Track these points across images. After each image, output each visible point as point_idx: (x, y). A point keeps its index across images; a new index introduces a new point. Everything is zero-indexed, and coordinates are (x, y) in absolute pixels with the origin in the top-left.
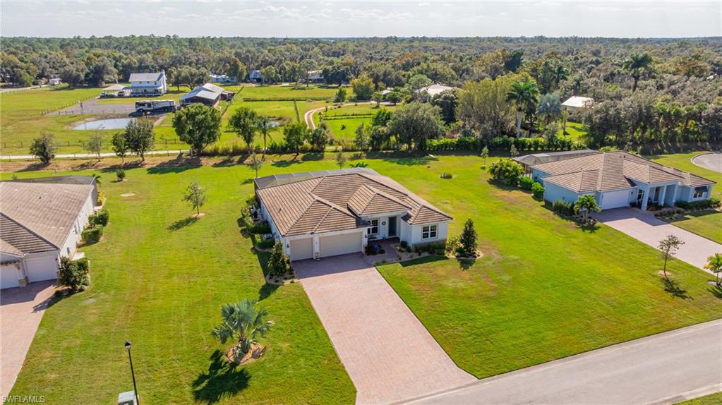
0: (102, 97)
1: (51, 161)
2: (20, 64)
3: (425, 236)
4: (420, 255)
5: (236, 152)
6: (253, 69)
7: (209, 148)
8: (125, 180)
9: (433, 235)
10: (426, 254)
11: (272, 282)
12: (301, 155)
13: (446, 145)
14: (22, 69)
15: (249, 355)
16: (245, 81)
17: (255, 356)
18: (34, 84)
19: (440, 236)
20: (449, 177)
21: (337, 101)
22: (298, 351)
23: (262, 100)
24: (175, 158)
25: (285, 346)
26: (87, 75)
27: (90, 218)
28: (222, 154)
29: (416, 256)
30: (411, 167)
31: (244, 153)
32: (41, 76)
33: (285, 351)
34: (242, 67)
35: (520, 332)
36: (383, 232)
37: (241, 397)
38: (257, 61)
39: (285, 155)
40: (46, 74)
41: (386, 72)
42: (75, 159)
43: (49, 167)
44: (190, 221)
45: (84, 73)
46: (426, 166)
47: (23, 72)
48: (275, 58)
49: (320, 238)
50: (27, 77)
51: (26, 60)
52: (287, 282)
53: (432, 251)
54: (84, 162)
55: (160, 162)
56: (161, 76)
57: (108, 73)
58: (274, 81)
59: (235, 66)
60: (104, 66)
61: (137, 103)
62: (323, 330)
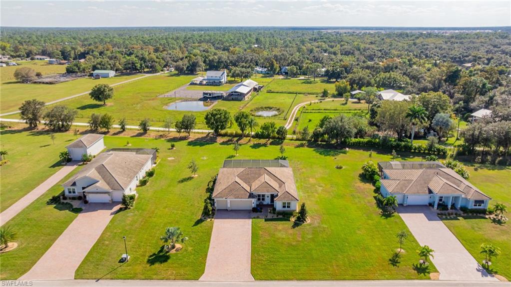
0: (191, 84)
1: (148, 131)
2: (156, 60)
3: (284, 207)
4: (277, 216)
5: (236, 135)
6: (285, 66)
7: (223, 132)
8: (174, 148)
9: (289, 207)
10: (281, 217)
11: (203, 218)
12: (271, 140)
13: (359, 143)
14: (157, 62)
15: (175, 249)
16: (278, 74)
17: (177, 250)
18: (162, 71)
19: (292, 208)
20: (340, 168)
21: (323, 96)
22: (193, 252)
23: (277, 93)
24: (205, 135)
25: (190, 249)
26: (188, 67)
27: (146, 173)
28: (229, 136)
29: (275, 217)
30: (326, 157)
31: (240, 137)
32: (165, 66)
33: (189, 251)
34: (276, 65)
35: (291, 264)
36: (267, 201)
37: (162, 265)
38: (287, 60)
39: (262, 140)
40: (169, 65)
41: (360, 77)
42: (159, 131)
43: (146, 135)
44: (190, 178)
45: (186, 66)
46: (334, 158)
47: (157, 64)
48: (298, 59)
49: (231, 201)
50: (158, 67)
51: (159, 57)
52: (209, 220)
53: (285, 216)
54: (162, 133)
55: (197, 137)
56: (224, 73)
57: (199, 66)
58: (295, 75)
59: (272, 65)
60: (197, 62)
61: (204, 93)
62: (209, 245)
